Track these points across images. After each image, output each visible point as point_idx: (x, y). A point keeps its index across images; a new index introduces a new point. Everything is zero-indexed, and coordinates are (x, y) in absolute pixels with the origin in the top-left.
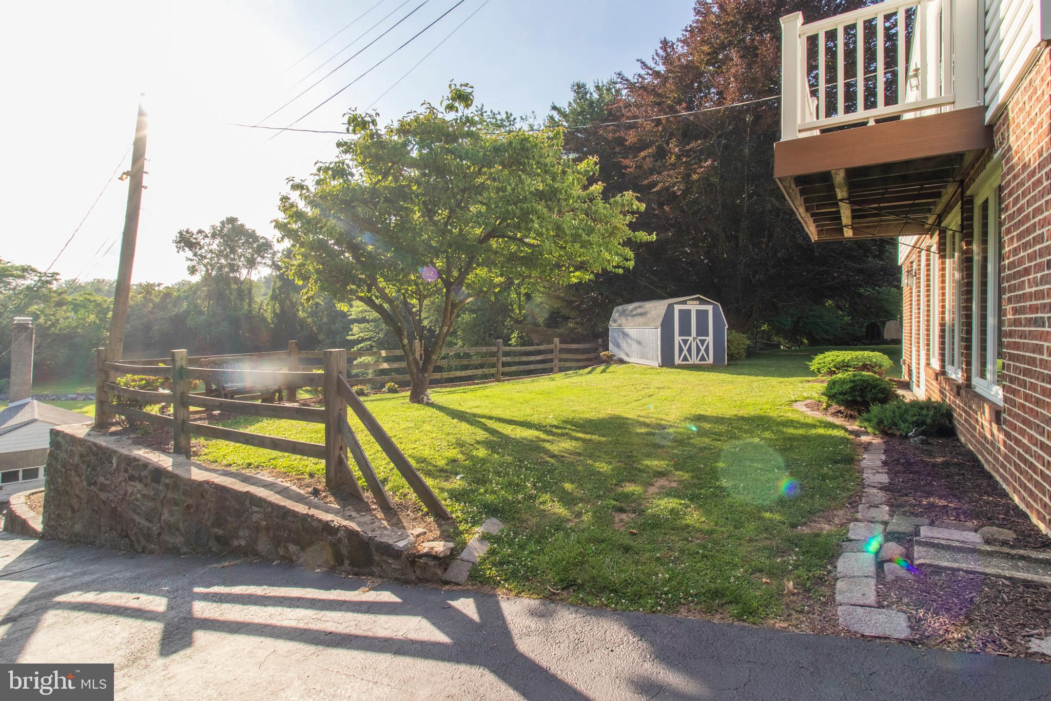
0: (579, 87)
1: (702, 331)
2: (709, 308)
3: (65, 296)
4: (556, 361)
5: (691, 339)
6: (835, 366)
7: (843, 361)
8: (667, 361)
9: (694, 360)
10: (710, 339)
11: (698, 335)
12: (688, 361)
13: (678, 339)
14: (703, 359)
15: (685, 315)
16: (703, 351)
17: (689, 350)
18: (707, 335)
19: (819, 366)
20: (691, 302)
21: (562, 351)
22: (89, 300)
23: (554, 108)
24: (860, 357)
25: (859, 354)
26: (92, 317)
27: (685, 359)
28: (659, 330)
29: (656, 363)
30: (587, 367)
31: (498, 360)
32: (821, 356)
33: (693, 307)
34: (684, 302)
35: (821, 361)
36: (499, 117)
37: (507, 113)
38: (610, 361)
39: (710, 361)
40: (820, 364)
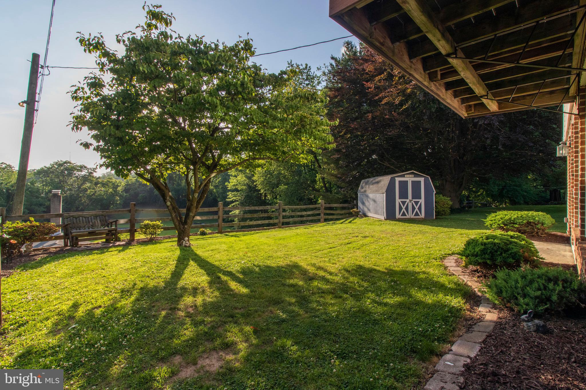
0: (348, 45)
1: (416, 195)
2: (422, 180)
3: (99, 180)
4: (322, 215)
5: (408, 201)
6: (503, 223)
7: (510, 219)
8: (391, 216)
9: (410, 215)
10: (422, 201)
11: (413, 198)
12: (406, 216)
13: (398, 201)
14: (417, 214)
15: (403, 185)
16: (417, 209)
17: (407, 209)
18: (420, 198)
19: (491, 223)
20: (408, 176)
21: (326, 208)
22: (109, 181)
23: (333, 58)
24: (524, 216)
25: (524, 213)
26: (111, 190)
27: (404, 214)
28: (385, 195)
29: (382, 218)
30: (342, 219)
31: (279, 214)
32: (493, 215)
33: (409, 179)
34: (403, 176)
35: (493, 219)
36: (301, 67)
37: (307, 65)
38: (356, 215)
39: (423, 215)
40: (491, 221)
